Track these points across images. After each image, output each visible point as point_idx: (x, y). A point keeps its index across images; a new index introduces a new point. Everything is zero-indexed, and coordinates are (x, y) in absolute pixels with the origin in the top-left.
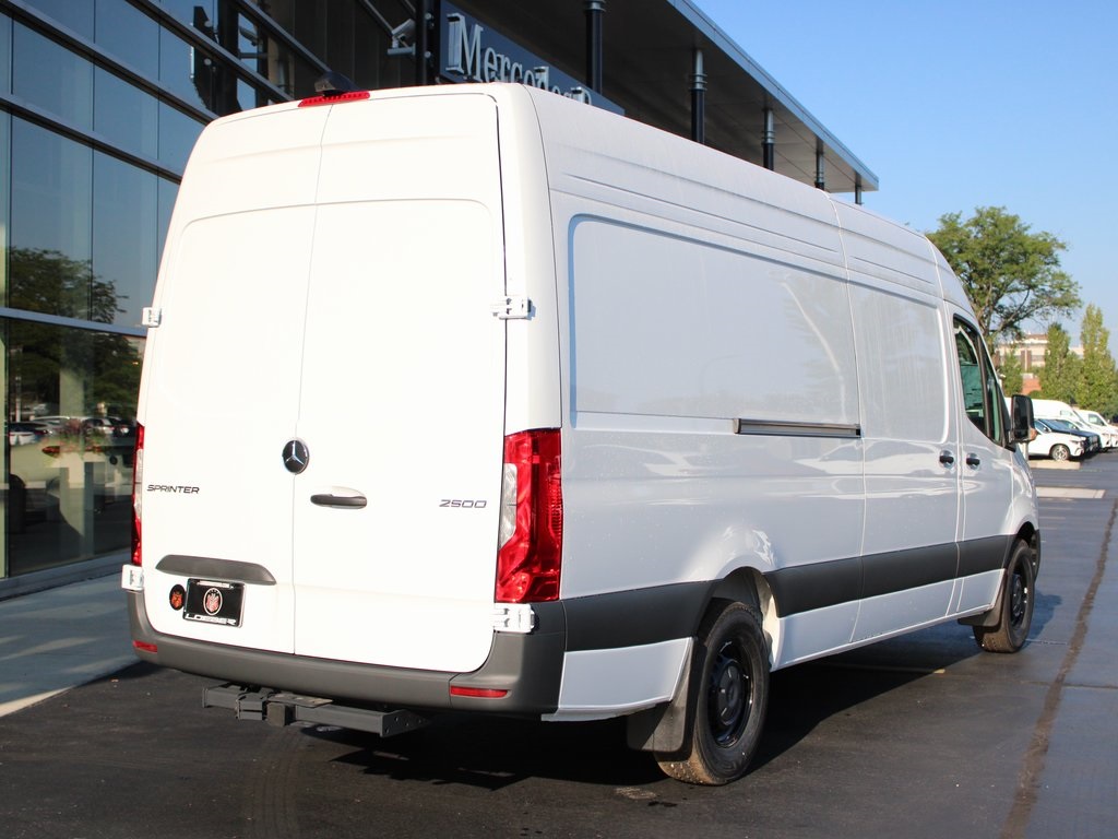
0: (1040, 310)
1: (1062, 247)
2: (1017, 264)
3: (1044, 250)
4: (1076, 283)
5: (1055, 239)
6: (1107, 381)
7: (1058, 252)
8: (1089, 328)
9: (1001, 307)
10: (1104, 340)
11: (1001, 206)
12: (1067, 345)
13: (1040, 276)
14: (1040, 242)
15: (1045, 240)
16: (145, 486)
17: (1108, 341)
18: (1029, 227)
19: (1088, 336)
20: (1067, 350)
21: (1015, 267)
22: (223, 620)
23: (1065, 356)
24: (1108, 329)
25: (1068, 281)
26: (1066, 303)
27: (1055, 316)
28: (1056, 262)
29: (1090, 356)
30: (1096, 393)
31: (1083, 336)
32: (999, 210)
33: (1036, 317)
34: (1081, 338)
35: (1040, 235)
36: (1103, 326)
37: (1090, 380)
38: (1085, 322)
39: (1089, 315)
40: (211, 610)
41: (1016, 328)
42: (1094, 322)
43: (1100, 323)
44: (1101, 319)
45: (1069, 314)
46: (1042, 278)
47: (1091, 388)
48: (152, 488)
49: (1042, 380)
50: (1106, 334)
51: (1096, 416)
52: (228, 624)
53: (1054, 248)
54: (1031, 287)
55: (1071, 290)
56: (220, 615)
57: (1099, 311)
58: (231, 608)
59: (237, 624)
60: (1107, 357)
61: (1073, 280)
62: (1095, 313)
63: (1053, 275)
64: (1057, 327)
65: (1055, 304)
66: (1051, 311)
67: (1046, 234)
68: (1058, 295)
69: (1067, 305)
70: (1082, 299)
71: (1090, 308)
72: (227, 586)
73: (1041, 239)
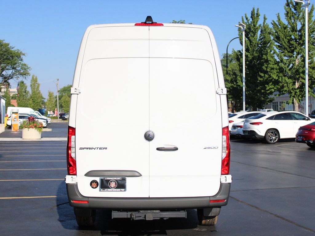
0: (16, 76)
1: (24, 55)
2: (10, 60)
3: (18, 56)
4: (30, 67)
5: (21, 52)
6: (40, 101)
7: (22, 57)
8: (33, 83)
9: (3, 75)
10: (38, 87)
11: (3, 40)
12: (26, 88)
13: (17, 64)
14: (16, 53)
15: (18, 52)
16: (77, 148)
17: (40, 87)
18: (14, 47)
19: (33, 85)
20: (26, 90)
21: (9, 61)
22: (118, 190)
23: (25, 92)
24: (39, 83)
25: (27, 67)
26: (25, 74)
27: (21, 79)
28: (22, 60)
29: (34, 92)
30: (36, 105)
31: (31, 85)
32: (2, 41)
33: (15, 79)
34: (30, 86)
35: (16, 50)
36: (37, 82)
37: (34, 100)
38: (32, 81)
39: (33, 78)
40: (112, 187)
41: (8, 82)
42: (34, 80)
43: (37, 81)
44: (37, 80)
45: (25, 78)
46: (18, 65)
47: (34, 103)
48: (81, 149)
49: (18, 101)
50: (39, 85)
51: (38, 113)
52: (121, 191)
53: (21, 55)
54: (13, 68)
55: (28, 70)
56: (117, 188)
57: (36, 77)
58: (121, 185)
59: (125, 191)
60: (39, 93)
61: (29, 66)
62: (35, 77)
63: (22, 65)
64: (23, 82)
65: (21, 74)
66: (19, 77)
67: (18, 50)
68: (22, 71)
69: (25, 75)
70: (30, 73)
71: (33, 76)
72: (119, 179)
73: (16, 52)
